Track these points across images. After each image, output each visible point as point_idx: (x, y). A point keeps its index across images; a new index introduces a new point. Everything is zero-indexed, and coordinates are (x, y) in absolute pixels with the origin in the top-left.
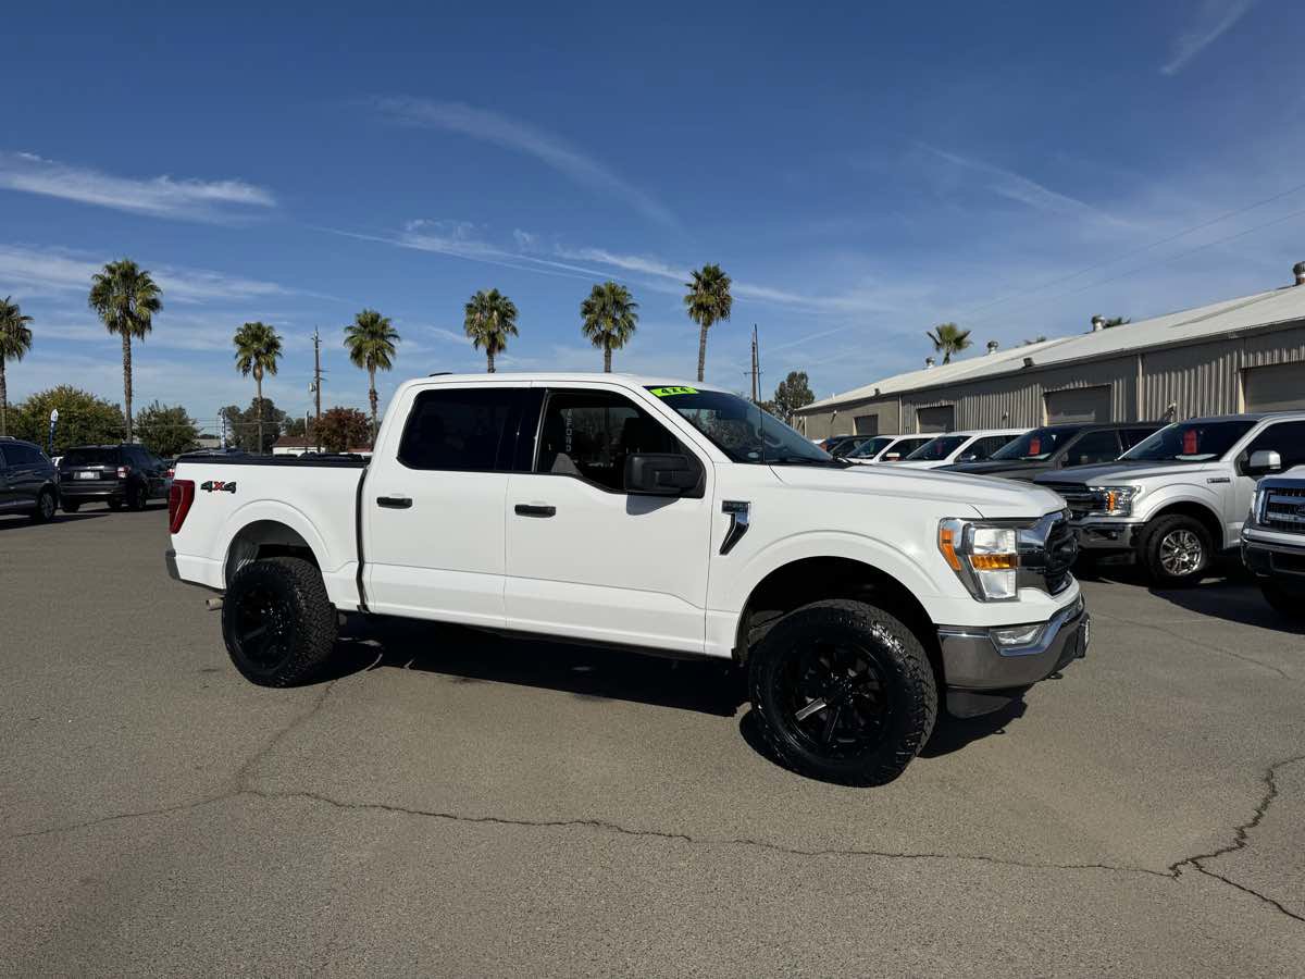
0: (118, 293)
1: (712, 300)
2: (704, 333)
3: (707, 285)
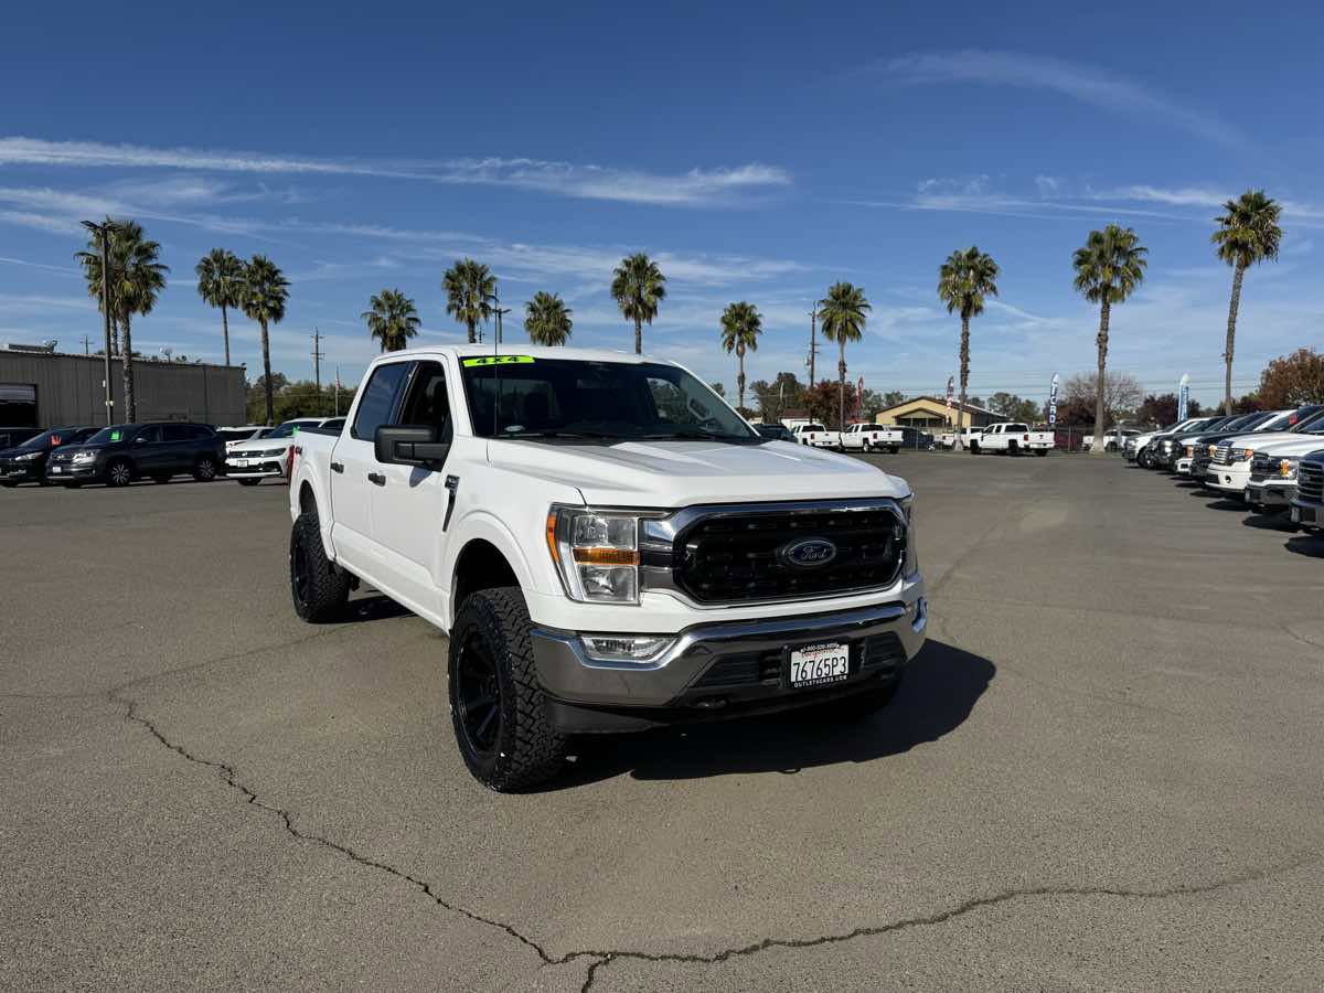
0: (633, 283)
1: (1250, 236)
2: (1239, 277)
3: (1244, 217)
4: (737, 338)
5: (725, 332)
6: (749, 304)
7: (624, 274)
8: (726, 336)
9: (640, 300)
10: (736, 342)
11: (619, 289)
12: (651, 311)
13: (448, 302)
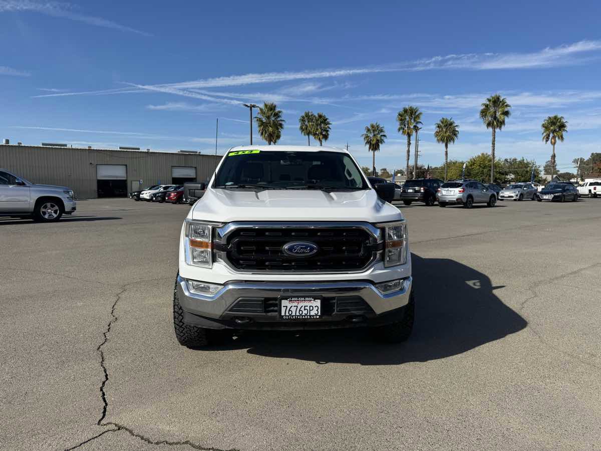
0: (492, 110)
4: (551, 135)
5: (544, 132)
6: (559, 116)
7: (487, 106)
8: (545, 134)
9: (495, 118)
10: (550, 138)
11: (484, 113)
12: (501, 123)
13: (399, 127)
